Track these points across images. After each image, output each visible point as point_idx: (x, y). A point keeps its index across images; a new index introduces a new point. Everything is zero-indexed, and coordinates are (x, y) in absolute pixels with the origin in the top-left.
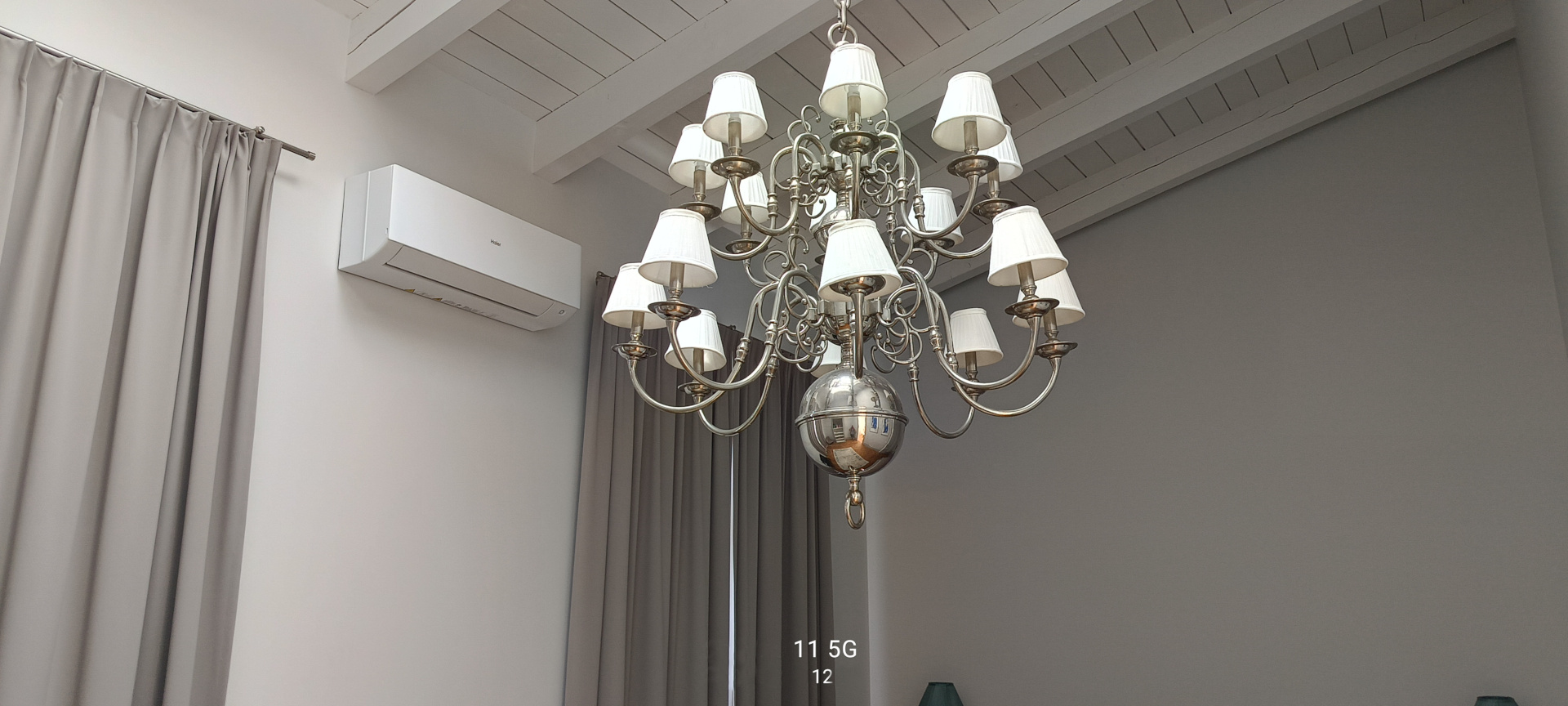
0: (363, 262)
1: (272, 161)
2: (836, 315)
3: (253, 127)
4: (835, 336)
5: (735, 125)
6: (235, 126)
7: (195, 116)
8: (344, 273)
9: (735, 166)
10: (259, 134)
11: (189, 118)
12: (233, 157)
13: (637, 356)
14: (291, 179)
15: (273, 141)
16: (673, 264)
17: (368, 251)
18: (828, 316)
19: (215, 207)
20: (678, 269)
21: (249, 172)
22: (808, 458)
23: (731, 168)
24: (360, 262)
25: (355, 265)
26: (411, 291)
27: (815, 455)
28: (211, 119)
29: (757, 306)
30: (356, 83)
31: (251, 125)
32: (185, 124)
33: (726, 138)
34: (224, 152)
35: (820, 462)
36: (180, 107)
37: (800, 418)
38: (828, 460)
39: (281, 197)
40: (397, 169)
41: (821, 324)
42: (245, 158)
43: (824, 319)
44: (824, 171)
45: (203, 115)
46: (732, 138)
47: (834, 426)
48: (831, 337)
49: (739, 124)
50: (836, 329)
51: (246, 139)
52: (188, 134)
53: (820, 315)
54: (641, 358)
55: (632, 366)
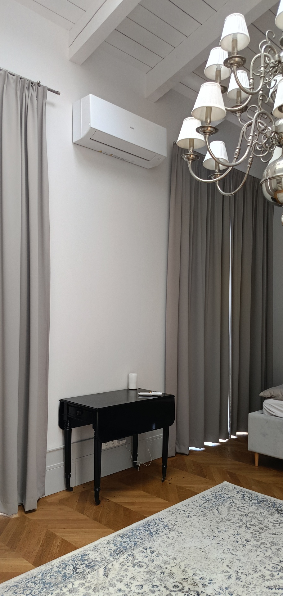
0: (82, 138)
1: (44, 96)
2: (280, 132)
3: (36, 81)
4: (279, 143)
5: (235, 41)
6: (30, 81)
7: (15, 77)
8: (75, 144)
9: (235, 60)
10: (39, 84)
11: (12, 78)
12: (30, 94)
13: (191, 159)
14: (52, 105)
15: (44, 87)
16: (207, 107)
17: (84, 133)
18: (276, 132)
19: (26, 115)
20: (209, 109)
21: (37, 101)
22: (265, 198)
23: (232, 62)
24: (80, 138)
25: (79, 140)
26: (101, 152)
27: (268, 197)
28: (21, 78)
29: (243, 132)
30: (73, 61)
31: (35, 80)
32: (11, 81)
33: (230, 50)
34: (26, 92)
35: (271, 200)
36: (9, 74)
37: (262, 180)
38: (275, 199)
39: (49, 112)
40: (91, 95)
41: (273, 137)
42: (34, 94)
43: (274, 135)
44: (276, 63)
45: (17, 76)
46: (233, 49)
47: (278, 183)
48: (277, 143)
49: (237, 41)
50: (280, 139)
51: (34, 86)
52: (13, 85)
53: (272, 132)
54: (193, 160)
55: (189, 163)
